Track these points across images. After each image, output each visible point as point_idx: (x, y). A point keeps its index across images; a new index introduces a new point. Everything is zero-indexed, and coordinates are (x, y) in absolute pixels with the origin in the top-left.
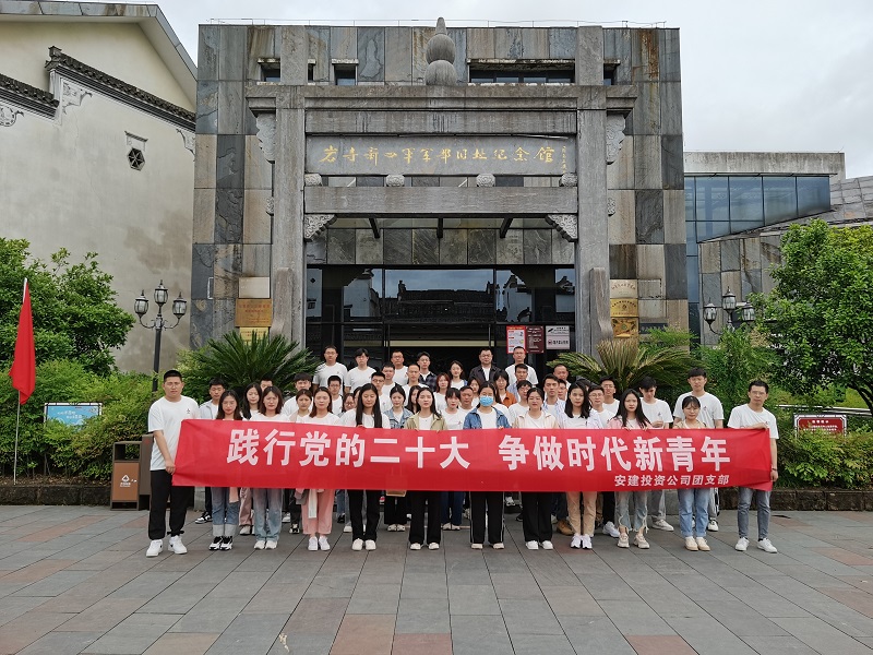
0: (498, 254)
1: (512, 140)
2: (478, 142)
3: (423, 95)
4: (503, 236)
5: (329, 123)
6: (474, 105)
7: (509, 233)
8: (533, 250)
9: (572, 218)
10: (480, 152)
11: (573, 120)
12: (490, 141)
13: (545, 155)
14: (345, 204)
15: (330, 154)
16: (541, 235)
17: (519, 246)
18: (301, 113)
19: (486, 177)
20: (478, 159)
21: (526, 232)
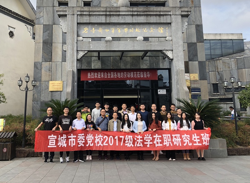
0: (141, 65)
1: (149, 25)
2: (137, 26)
3: (118, 10)
4: (142, 59)
5: (86, 19)
6: (136, 13)
7: (145, 58)
8: (153, 64)
9: (171, 52)
10: (138, 29)
11: (170, 18)
12: (141, 25)
13: (160, 30)
14: (91, 47)
15: (86, 30)
16: (156, 58)
17: (148, 62)
18: (76, 16)
19: (140, 38)
20: (137, 32)
21: (150, 57)
